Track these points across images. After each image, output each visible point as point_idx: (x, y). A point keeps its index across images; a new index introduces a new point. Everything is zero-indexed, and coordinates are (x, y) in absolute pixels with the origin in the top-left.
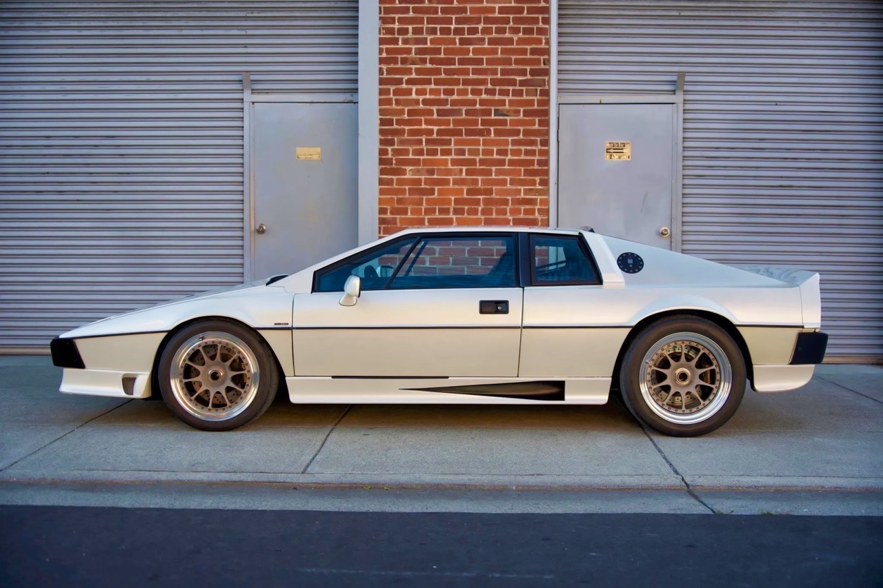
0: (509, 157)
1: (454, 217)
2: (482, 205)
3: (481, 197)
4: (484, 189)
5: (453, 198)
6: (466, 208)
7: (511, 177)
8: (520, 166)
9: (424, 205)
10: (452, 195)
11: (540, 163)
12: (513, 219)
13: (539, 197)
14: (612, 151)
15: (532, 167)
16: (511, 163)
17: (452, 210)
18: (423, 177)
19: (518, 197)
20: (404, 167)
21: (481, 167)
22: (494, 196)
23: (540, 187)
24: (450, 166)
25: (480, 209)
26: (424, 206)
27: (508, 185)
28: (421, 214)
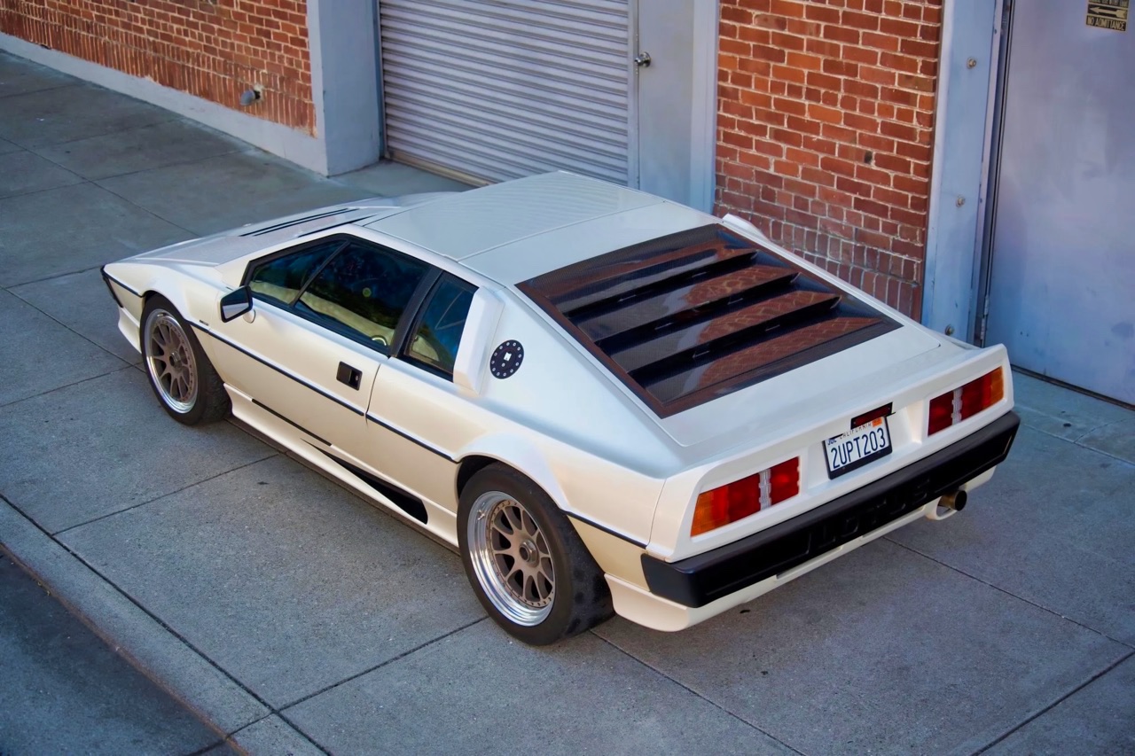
0: (883, 15)
1: (807, 103)
2: (842, 90)
3: (842, 77)
4: (846, 63)
5: (806, 71)
6: (823, 91)
7: (883, 50)
8: (896, 34)
9: (771, 75)
10: (805, 67)
11: (926, 33)
12: (883, 123)
13: (919, 93)
14: (1097, 10)
15: (912, 39)
16: (887, 26)
17: (804, 91)
18: (771, 30)
19: (891, 87)
20: (749, 11)
21: (845, 27)
22: (858, 79)
23: (922, 76)
24: (804, 19)
25: (840, 96)
26: (771, 78)
27: (878, 64)
28: (766, 90)
